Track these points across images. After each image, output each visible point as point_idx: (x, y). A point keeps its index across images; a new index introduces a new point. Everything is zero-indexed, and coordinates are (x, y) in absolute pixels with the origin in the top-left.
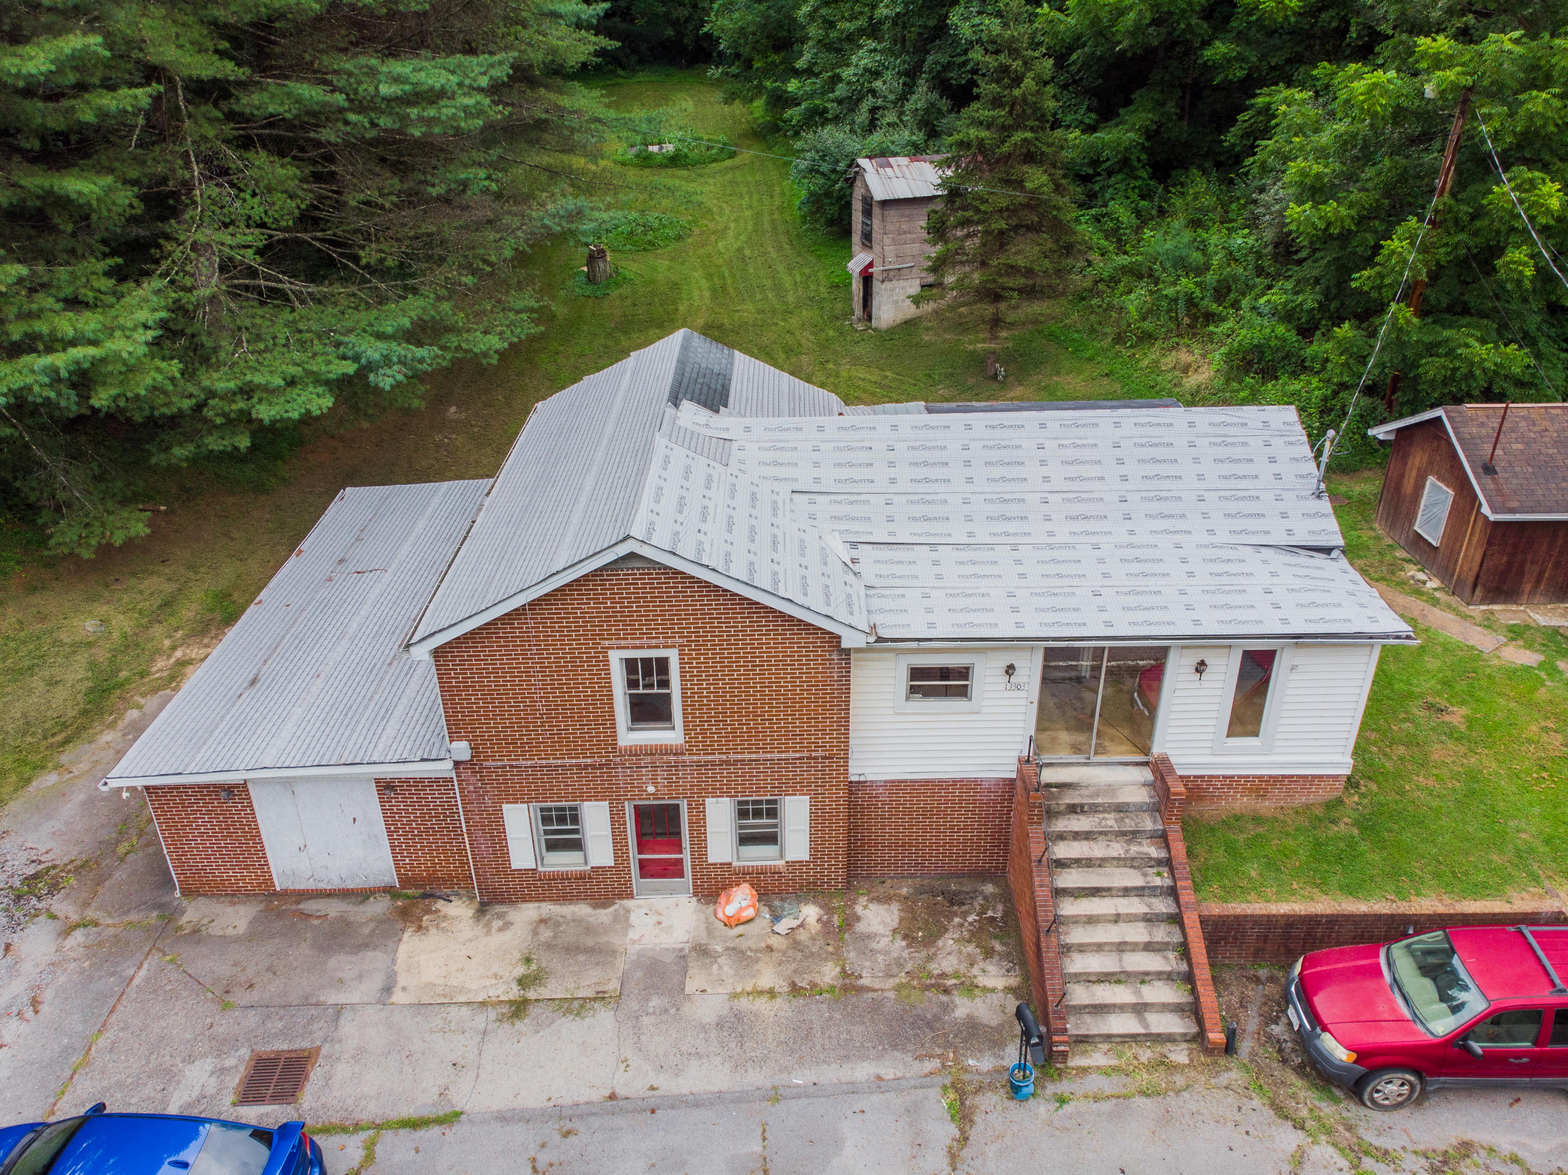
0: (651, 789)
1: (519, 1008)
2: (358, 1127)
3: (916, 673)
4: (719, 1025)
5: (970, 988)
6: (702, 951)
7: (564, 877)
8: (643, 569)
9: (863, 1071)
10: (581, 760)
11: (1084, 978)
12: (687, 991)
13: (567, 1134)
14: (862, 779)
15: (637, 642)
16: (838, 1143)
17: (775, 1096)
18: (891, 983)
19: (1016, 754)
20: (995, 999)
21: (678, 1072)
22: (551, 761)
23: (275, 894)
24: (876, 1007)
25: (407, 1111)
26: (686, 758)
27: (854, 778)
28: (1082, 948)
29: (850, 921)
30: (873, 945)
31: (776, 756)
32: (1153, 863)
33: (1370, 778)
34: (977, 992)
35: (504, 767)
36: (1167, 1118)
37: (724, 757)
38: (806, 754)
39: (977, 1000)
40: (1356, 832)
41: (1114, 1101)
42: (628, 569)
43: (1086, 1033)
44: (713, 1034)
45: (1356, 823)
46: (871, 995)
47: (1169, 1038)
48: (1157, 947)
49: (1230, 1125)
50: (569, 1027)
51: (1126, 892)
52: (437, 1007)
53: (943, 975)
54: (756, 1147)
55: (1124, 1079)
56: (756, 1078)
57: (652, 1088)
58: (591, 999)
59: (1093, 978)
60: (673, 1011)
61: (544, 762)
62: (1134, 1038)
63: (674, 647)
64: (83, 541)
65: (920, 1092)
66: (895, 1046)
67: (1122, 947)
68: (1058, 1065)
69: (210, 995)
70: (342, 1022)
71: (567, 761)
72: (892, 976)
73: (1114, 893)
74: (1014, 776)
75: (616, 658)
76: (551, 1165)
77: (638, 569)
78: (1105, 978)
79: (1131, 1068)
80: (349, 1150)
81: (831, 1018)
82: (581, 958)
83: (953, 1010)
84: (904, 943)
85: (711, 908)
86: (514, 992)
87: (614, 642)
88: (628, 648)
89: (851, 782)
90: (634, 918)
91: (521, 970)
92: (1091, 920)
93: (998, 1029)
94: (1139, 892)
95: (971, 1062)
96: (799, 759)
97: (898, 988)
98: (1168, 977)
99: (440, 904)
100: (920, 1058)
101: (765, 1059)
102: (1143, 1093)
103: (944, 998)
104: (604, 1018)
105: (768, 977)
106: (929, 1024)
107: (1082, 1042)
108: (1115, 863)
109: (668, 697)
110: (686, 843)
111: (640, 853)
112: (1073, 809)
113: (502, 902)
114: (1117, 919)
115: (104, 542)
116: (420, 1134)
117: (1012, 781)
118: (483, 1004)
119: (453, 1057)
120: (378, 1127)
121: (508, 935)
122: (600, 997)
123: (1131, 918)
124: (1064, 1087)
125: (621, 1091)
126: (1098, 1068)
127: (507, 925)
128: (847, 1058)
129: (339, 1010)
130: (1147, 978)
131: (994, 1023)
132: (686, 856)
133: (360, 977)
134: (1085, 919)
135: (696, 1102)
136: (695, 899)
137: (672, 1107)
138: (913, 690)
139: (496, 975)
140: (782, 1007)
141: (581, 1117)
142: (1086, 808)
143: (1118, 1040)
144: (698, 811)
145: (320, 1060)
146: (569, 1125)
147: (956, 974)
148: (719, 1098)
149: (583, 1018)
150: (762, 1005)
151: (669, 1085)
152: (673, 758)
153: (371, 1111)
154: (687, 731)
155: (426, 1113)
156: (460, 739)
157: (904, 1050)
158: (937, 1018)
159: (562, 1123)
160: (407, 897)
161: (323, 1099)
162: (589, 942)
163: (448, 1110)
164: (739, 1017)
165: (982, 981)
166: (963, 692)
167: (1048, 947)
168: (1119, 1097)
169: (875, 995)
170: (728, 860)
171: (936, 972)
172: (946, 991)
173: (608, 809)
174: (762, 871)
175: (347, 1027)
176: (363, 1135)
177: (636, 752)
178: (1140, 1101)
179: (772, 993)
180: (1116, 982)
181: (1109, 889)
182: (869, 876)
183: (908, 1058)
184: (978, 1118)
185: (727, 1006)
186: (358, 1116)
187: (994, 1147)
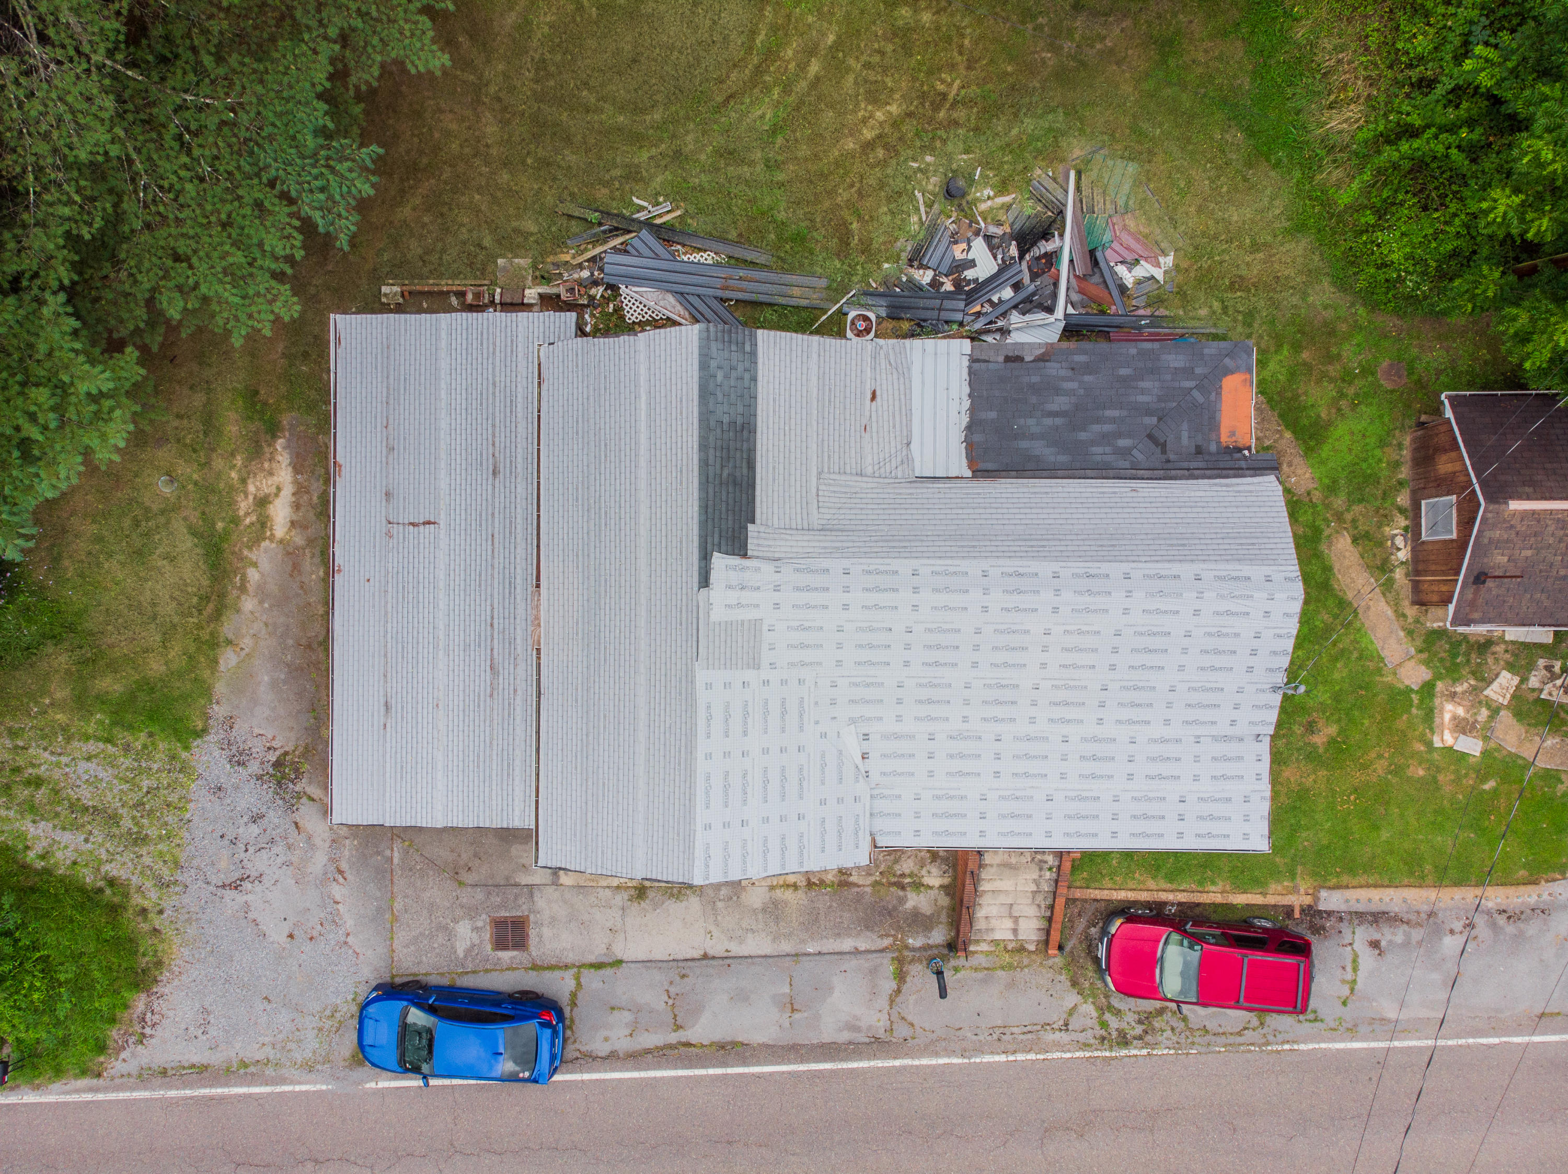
1: (640, 890)
2: (567, 967)
4: (764, 910)
5: (918, 886)
9: (847, 944)
12: (743, 883)
13: (683, 976)
16: (831, 989)
17: (797, 959)
18: (871, 879)
20: (933, 893)
21: (741, 940)
24: (859, 898)
25: (592, 959)
34: (922, 889)
36: (1011, 985)
39: (921, 895)
41: (985, 972)
43: (980, 938)
44: (760, 916)
46: (856, 889)
48: (1036, 905)
49: (1044, 990)
50: (672, 906)
52: (590, 887)
53: (903, 875)
54: (786, 990)
55: (995, 958)
56: (786, 947)
57: (727, 951)
58: (684, 888)
60: (735, 898)
65: (879, 960)
66: (867, 928)
69: (447, 875)
70: (535, 899)
72: (871, 875)
79: (1001, 953)
80: (567, 980)
81: (830, 907)
83: (905, 903)
93: (930, 918)
95: (910, 941)
97: (874, 885)
98: (1037, 917)
100: (881, 936)
101: (791, 934)
102: (1003, 969)
103: (901, 893)
104: (694, 900)
106: (890, 914)
107: (975, 942)
116: (602, 972)
118: (618, 888)
119: (609, 924)
120: (579, 967)
122: (690, 886)
124: (962, 961)
125: (710, 952)
126: (982, 951)
128: (839, 935)
129: (531, 887)
131: (928, 913)
135: (752, 960)
137: (739, 963)
140: (801, 896)
145: (531, 923)
146: (684, 972)
147: (911, 875)
149: (681, 901)
150: (789, 895)
151: (737, 949)
153: (571, 957)
155: (601, 959)
157: (872, 930)
158: (895, 908)
159: (679, 970)
161: (542, 949)
163: (614, 958)
164: (775, 903)
165: (927, 880)
168: (989, 970)
169: (859, 890)
171: (899, 873)
172: (903, 887)
175: (540, 902)
176: (572, 972)
178: (1000, 973)
179: (795, 886)
183: (875, 936)
184: (908, 979)
185: (768, 897)
186: (564, 960)
187: (914, 997)
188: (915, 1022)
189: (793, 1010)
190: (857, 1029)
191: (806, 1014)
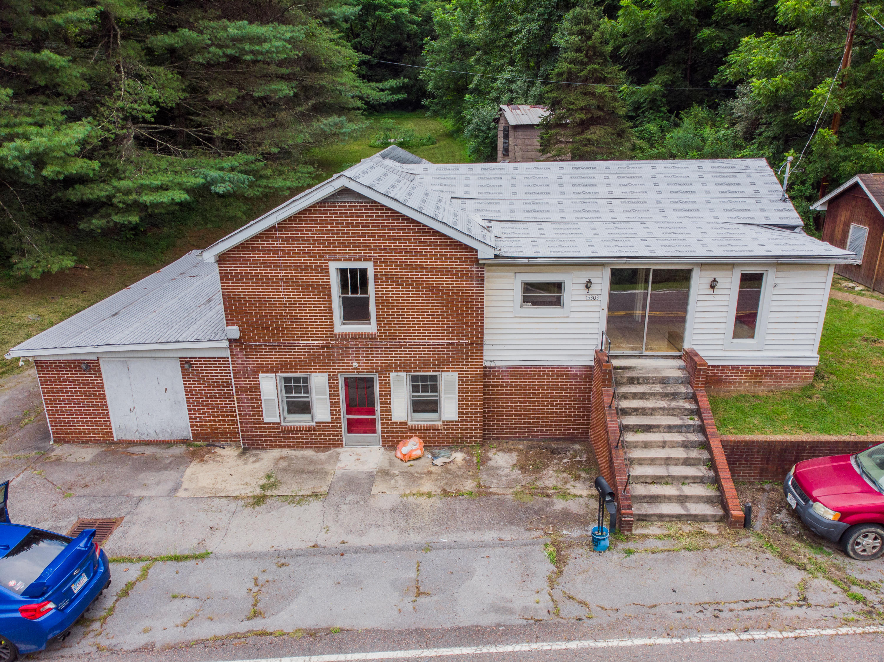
0: (355, 365)
1: (259, 500)
2: (140, 559)
3: (529, 287)
4: (393, 510)
5: (565, 495)
6: (385, 473)
7: (298, 430)
8: (351, 202)
9: (490, 536)
10: (311, 342)
11: (642, 480)
12: (373, 492)
13: (281, 565)
14: (493, 364)
15: (347, 256)
16: (470, 573)
17: (428, 548)
18: (511, 491)
19: (594, 348)
20: (582, 501)
21: (362, 533)
22: (291, 342)
23: (113, 443)
24: (500, 503)
25: (174, 551)
26: (378, 341)
27: (488, 364)
28: (641, 462)
29: (484, 461)
30: (500, 472)
31: (436, 342)
32: (687, 413)
33: (831, 373)
34: (569, 497)
35: (260, 346)
36: (705, 562)
37: (402, 342)
38: (455, 341)
39: (569, 501)
40: (824, 402)
41: (666, 553)
42: (341, 202)
43: (645, 513)
44: (388, 515)
45: (824, 397)
46: (496, 497)
47: (703, 519)
48: (692, 462)
49: (751, 567)
50: (291, 510)
51: (670, 428)
52: (205, 499)
53: (546, 488)
54: (413, 574)
55: (674, 542)
56: (414, 538)
57: (343, 542)
58: (308, 496)
59: (648, 480)
60: (363, 502)
61: (286, 342)
62: (679, 517)
63: (370, 260)
64: (34, 269)
65: (529, 548)
66: (512, 523)
67: (668, 462)
68: (626, 533)
69: (58, 490)
70: (141, 505)
71: (301, 342)
72: (511, 488)
73: (662, 429)
74: (592, 364)
75: (334, 267)
76: (268, 582)
77: (348, 202)
78: (657, 480)
79: (678, 535)
80: (130, 572)
81: (468, 508)
82: (305, 476)
83: (553, 506)
84: (520, 472)
85: (393, 453)
86: (258, 492)
87: (332, 255)
88: (341, 260)
89: (485, 367)
90: (341, 457)
91: (264, 481)
92: (646, 445)
93: (585, 516)
94: (679, 429)
95: (565, 532)
96: (451, 344)
97: (516, 494)
98: (700, 480)
99: (218, 450)
100: (530, 530)
101: (422, 528)
102: (687, 549)
103: (546, 499)
104: (316, 506)
105: (427, 486)
106: (536, 513)
107: (642, 520)
108: (661, 412)
109: (367, 299)
110: (378, 407)
111: (348, 414)
112: (632, 381)
113: (257, 448)
114: (664, 445)
115: (46, 270)
116: (181, 564)
117: (591, 367)
118: (236, 498)
119: (211, 525)
120: (153, 560)
121: (258, 465)
122: (315, 495)
123: (674, 445)
124: (631, 545)
125: (321, 543)
126: (654, 535)
127: (258, 460)
128: (479, 529)
129: (140, 499)
130: (687, 481)
131: (581, 512)
132: (378, 416)
133: (158, 483)
134: (642, 444)
135: (373, 550)
136: (383, 448)
137: (356, 552)
138: (526, 300)
139: (247, 484)
140: (436, 501)
141: (292, 556)
142: (641, 381)
143: (668, 519)
144: (386, 381)
145: (123, 524)
146: (284, 561)
147: (555, 488)
148: (389, 548)
149: (301, 506)
150: (422, 500)
151: (354, 541)
152: (369, 342)
153: (152, 551)
154: (379, 322)
155: (186, 553)
156: (233, 324)
157: (518, 525)
158: (541, 509)
159: (279, 560)
160: (197, 446)
161: (119, 544)
162: (311, 468)
163: (203, 551)
164: (406, 506)
165: (572, 491)
166: (557, 302)
167: (617, 456)
168: (670, 551)
169: (499, 497)
170: (404, 419)
171: (541, 486)
172: (548, 496)
173: (327, 379)
174: (427, 429)
175: (144, 506)
176: (142, 564)
177: (345, 337)
178: (683, 553)
179: (430, 495)
180: (664, 484)
181: (658, 427)
182: (497, 439)
183: (521, 530)
184: (569, 561)
185: (399, 500)
186: (140, 553)
187: (581, 577)
188: (589, 600)
189: (419, 594)
190: (510, 611)
191: (436, 598)
